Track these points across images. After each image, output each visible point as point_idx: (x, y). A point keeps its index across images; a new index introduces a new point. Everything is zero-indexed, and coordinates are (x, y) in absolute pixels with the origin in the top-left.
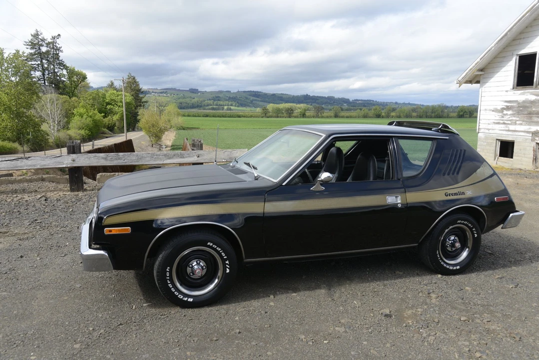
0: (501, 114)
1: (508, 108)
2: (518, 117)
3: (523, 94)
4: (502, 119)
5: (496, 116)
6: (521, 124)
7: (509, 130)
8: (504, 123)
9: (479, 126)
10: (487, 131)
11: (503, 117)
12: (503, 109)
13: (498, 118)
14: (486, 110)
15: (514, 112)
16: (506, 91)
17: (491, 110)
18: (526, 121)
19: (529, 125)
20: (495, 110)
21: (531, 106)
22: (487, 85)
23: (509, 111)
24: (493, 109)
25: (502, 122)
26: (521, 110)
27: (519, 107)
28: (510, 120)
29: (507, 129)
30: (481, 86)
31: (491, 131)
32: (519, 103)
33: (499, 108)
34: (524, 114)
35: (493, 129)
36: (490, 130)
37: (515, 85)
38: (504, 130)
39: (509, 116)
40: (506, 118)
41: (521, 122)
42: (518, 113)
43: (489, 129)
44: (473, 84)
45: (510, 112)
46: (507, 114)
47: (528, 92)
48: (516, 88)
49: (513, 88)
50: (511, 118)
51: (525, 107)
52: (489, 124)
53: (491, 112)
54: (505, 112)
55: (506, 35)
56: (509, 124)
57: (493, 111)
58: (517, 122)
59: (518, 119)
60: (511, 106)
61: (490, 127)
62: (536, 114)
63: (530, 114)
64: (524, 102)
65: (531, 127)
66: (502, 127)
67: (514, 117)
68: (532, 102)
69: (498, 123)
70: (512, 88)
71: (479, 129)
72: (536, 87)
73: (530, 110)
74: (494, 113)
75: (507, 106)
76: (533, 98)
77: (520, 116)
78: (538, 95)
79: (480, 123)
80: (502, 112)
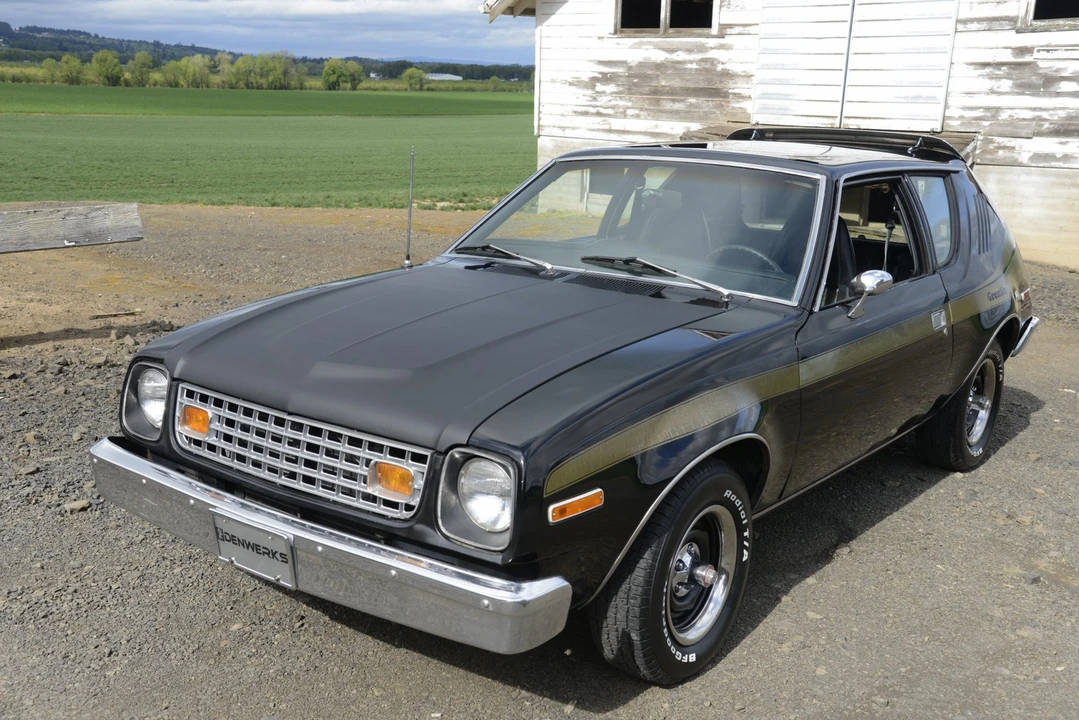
0: (590, 92)
1: (606, 79)
2: (629, 100)
3: (639, 46)
4: (593, 103)
5: (581, 97)
6: (637, 116)
7: (610, 131)
8: (599, 114)
9: (540, 119)
10: (559, 132)
11: (595, 99)
12: (594, 80)
13: (584, 101)
14: (553, 81)
15: (621, 89)
16: (599, 38)
17: (565, 82)
18: (647, 110)
19: (653, 118)
20: (577, 83)
21: (658, 76)
22: (553, 20)
23: (608, 84)
24: (570, 80)
25: (593, 110)
26: (635, 85)
27: (630, 76)
28: (612, 107)
29: (607, 127)
30: (539, 23)
31: (568, 133)
32: (630, 68)
33: (585, 77)
34: (641, 94)
35: (573, 128)
36: (567, 130)
37: (619, 26)
38: (599, 130)
39: (610, 98)
40: (602, 100)
41: (637, 112)
42: (629, 89)
43: (563, 128)
44: (518, 17)
45: (611, 88)
46: (604, 92)
47: (650, 43)
48: (622, 32)
49: (615, 32)
50: (613, 103)
51: (644, 77)
52: (562, 115)
53: (567, 86)
54: (599, 87)
56: (609, 115)
57: (571, 84)
58: (629, 112)
59: (630, 104)
60: (613, 73)
61: (564, 122)
62: (668, 93)
63: (655, 92)
64: (641, 65)
65: (660, 123)
66: (596, 122)
67: (621, 98)
68: (660, 67)
69: (586, 114)
70: (612, 31)
71: (539, 126)
72: (665, 31)
73: (654, 83)
74: (573, 88)
75: (604, 74)
76: (660, 56)
77: (633, 98)
78: (671, 51)
79: (540, 112)
80: (593, 87)
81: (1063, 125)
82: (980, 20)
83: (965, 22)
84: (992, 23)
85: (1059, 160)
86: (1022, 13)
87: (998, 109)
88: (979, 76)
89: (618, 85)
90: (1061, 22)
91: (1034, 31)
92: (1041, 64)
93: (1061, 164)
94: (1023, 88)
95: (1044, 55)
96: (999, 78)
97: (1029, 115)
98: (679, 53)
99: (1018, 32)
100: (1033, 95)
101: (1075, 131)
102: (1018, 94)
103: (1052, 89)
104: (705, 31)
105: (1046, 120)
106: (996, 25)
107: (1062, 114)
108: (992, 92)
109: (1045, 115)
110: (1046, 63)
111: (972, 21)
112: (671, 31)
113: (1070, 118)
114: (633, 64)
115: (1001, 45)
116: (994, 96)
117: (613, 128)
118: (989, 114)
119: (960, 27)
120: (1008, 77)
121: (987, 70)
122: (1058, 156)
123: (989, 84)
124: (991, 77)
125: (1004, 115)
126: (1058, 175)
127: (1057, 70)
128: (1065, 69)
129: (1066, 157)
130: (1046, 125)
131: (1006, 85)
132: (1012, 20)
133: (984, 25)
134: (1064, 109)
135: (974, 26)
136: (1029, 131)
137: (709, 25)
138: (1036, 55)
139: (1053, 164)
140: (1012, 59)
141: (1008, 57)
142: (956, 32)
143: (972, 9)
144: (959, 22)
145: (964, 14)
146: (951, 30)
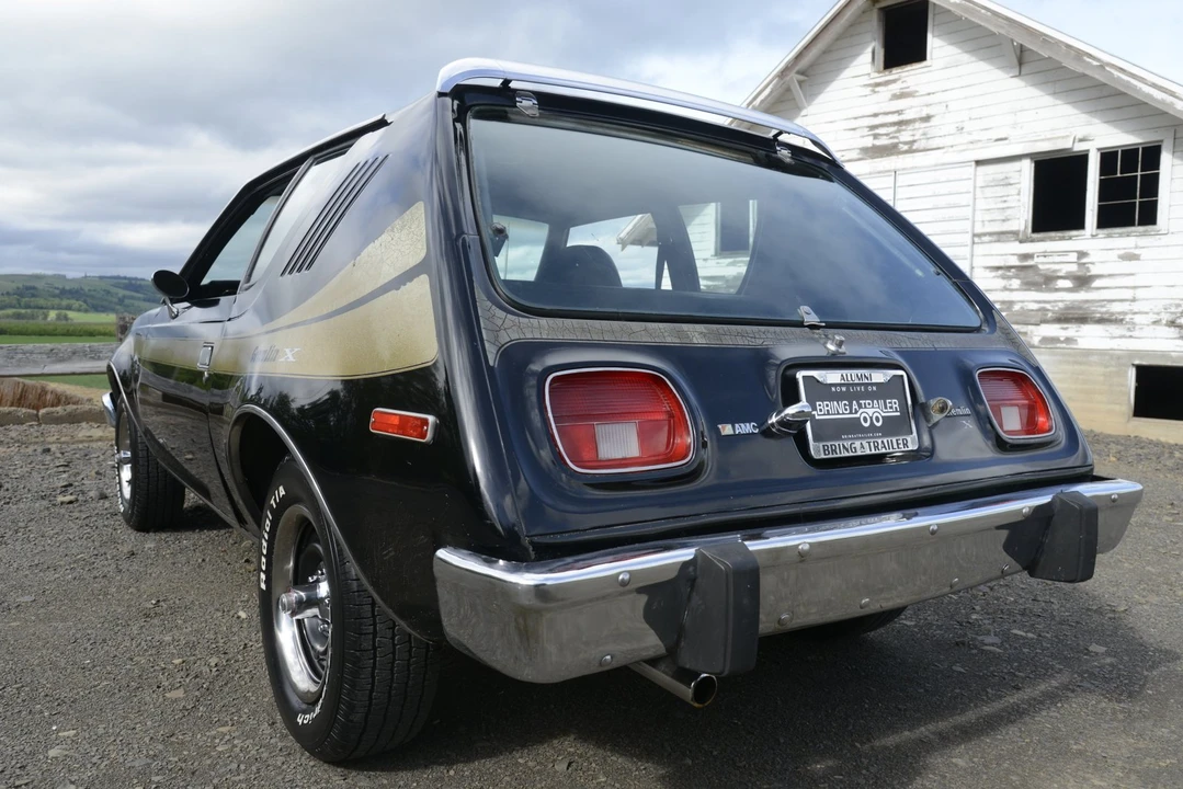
3: (733, 264)
27: (727, 287)
32: (727, 281)
37: (719, 250)
44: (646, 248)
47: (741, 261)
48: (721, 255)
49: (716, 255)
60: (715, 285)
64: (735, 278)
70: (713, 252)
75: (708, 287)
81: (1063, 314)
82: (990, 234)
83: (979, 235)
84: (1001, 236)
85: (1062, 342)
86: (1022, 228)
87: (1011, 303)
88: (994, 277)
90: (1053, 234)
91: (1032, 241)
92: (1041, 267)
93: (1064, 345)
94: (1029, 285)
95: (1042, 259)
96: (1009, 278)
97: (1035, 306)
99: (1021, 242)
100: (1037, 290)
101: (1072, 318)
102: (1025, 290)
103: (1051, 286)
105: (1048, 310)
106: (1004, 237)
107: (1061, 305)
108: (1005, 289)
109: (1048, 306)
110: (1044, 265)
111: (985, 234)
113: (1067, 308)
114: (728, 278)
115: (1010, 252)
116: (1007, 293)
118: (1005, 307)
119: (976, 240)
120: (1016, 277)
121: (1000, 272)
122: (1062, 339)
123: (1001, 283)
124: (1003, 277)
125: (1017, 307)
126: (1063, 355)
127: (1055, 271)
128: (1059, 270)
129: (1068, 340)
130: (1050, 314)
131: (1016, 283)
132: (1015, 233)
133: (995, 238)
134: (1062, 301)
135: (987, 239)
136: (1038, 319)
138: (1036, 260)
139: (1058, 345)
140: (1017, 263)
141: (1014, 261)
142: (974, 243)
143: (984, 225)
144: (974, 235)
145: (979, 230)
146: (969, 242)
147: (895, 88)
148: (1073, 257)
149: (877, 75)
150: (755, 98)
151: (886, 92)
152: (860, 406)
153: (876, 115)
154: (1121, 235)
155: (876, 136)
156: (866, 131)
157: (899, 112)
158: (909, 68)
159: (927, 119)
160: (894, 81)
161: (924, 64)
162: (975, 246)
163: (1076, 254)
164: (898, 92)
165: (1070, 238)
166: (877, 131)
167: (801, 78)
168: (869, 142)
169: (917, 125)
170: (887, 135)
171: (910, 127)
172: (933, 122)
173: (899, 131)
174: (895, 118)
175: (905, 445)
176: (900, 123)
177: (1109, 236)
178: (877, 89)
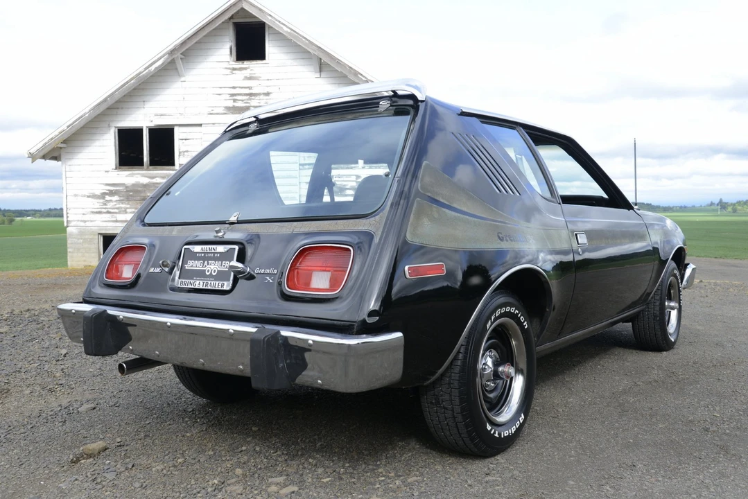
0: (102, 201)
1: (111, 193)
2: (128, 204)
3: (132, 175)
4: (104, 207)
5: (96, 204)
7: (117, 221)
8: (109, 212)
9: (67, 217)
10: (82, 224)
11: (105, 204)
12: (103, 195)
13: (97, 206)
14: (76, 195)
15: (122, 198)
16: (106, 172)
17: (85, 196)
20: (92, 196)
21: (144, 191)
22: (73, 162)
23: (114, 196)
24: (88, 195)
25: (105, 210)
26: (131, 196)
27: (127, 191)
28: (117, 208)
29: (115, 219)
30: (63, 164)
31: (88, 224)
32: (127, 187)
33: (98, 193)
34: (135, 200)
35: (91, 221)
36: (87, 222)
37: (118, 165)
38: (109, 221)
39: (115, 203)
40: (110, 205)
41: (133, 210)
42: (128, 198)
43: (85, 221)
44: (48, 161)
45: (116, 198)
46: (111, 201)
47: (139, 174)
48: (119, 168)
49: (116, 168)
50: (118, 206)
51: (137, 192)
52: (84, 214)
53: (86, 198)
54: (108, 198)
55: (105, 100)
56: (116, 213)
57: (88, 197)
58: (128, 210)
59: (128, 206)
60: (116, 190)
61: (86, 218)
63: (144, 199)
64: (133, 185)
66: (107, 217)
67: (122, 203)
68: (146, 186)
69: (100, 213)
70: (114, 167)
71: (67, 221)
72: (148, 168)
73: (142, 195)
74: (90, 199)
75: (111, 191)
76: (145, 181)
77: (130, 203)
78: (153, 178)
79: (67, 213)
80: (104, 198)
83: (303, 165)
89: (119, 196)
90: (342, 166)
92: (337, 183)
95: (337, 179)
98: (157, 179)
103: (343, 193)
104: (172, 167)
110: (340, 182)
111: (306, 164)
112: (151, 167)
114: (128, 185)
117: (118, 219)
119: (301, 167)
127: (345, 185)
128: (347, 185)
135: (307, 167)
137: (173, 164)
142: (300, 169)
143: (305, 160)
144: (300, 165)
145: (302, 162)
146: (298, 169)
147: (247, 73)
148: (354, 178)
149: (234, 63)
150: (151, 65)
151: (240, 75)
152: (208, 264)
153: (234, 88)
154: (376, 168)
155: (235, 101)
156: (228, 97)
157: (250, 88)
158: (254, 62)
159: (268, 94)
160: (245, 69)
161: (264, 62)
162: (301, 171)
163: (355, 177)
164: (248, 75)
165: (352, 168)
166: (235, 98)
167: (182, 57)
168: (231, 104)
169: (262, 97)
170: (242, 101)
171: (257, 98)
172: (271, 96)
173: (250, 99)
174: (247, 91)
175: (222, 286)
176: (251, 95)
177: (370, 168)
178: (234, 72)
